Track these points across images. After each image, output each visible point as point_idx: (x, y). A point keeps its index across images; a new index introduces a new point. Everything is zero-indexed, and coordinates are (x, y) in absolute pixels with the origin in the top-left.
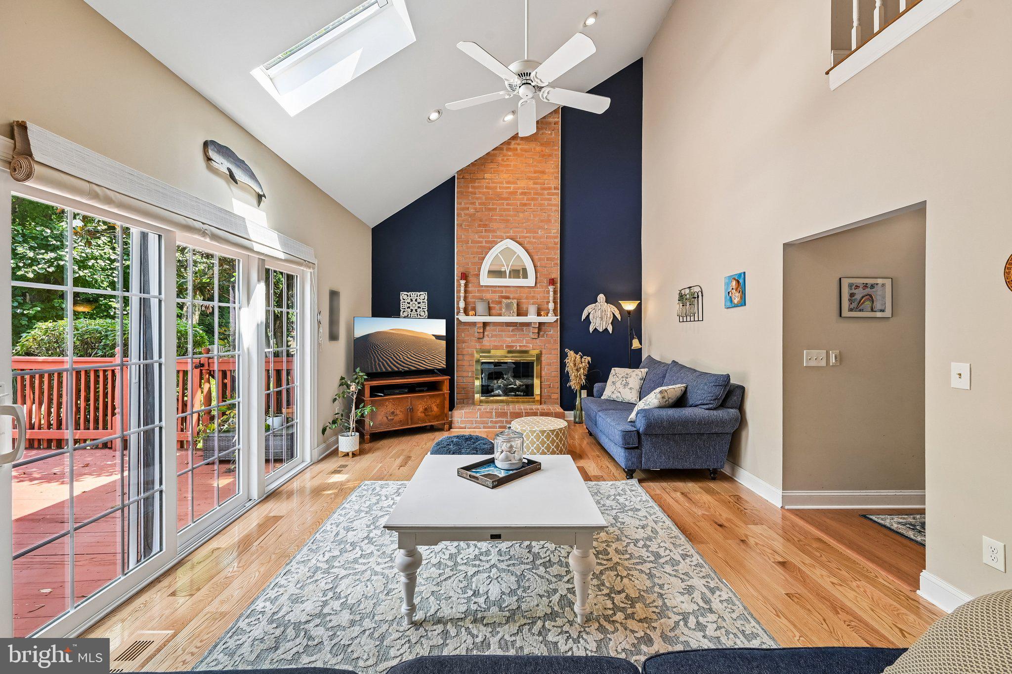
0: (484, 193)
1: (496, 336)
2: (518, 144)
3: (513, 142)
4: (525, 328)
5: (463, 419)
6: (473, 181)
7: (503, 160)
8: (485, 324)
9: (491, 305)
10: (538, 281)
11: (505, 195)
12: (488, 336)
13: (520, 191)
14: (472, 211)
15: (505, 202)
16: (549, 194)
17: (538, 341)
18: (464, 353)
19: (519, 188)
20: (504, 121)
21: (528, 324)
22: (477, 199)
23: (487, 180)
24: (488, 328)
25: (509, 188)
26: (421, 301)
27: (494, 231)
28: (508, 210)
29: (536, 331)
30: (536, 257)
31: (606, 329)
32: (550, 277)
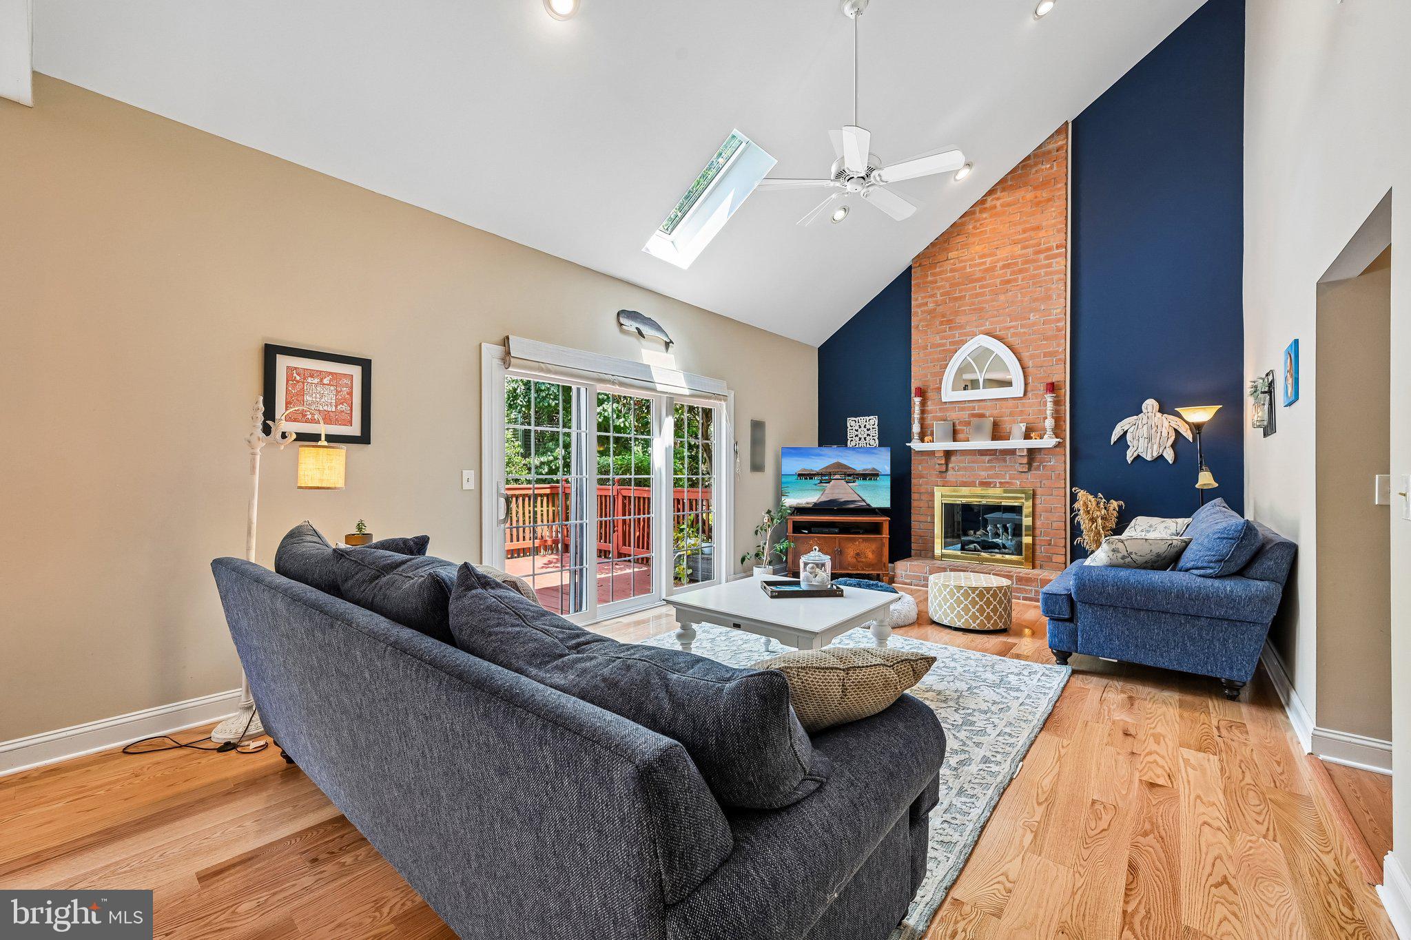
0: (947, 280)
1: (965, 469)
2: (998, 199)
3: (989, 199)
4: (1008, 457)
5: (908, 573)
6: (933, 265)
7: (975, 228)
8: (948, 454)
9: (958, 427)
10: (1029, 389)
11: (978, 275)
12: (953, 468)
13: (1000, 264)
14: (931, 306)
15: (978, 284)
16: (1047, 258)
17: (1029, 475)
18: (923, 491)
19: (998, 261)
20: (956, 180)
21: (1012, 452)
22: (938, 288)
23: (952, 261)
24: (953, 458)
25: (984, 263)
26: (871, 427)
27: (961, 327)
28: (983, 294)
29: (1025, 460)
30: (1025, 355)
31: (1161, 457)
32: (1050, 381)
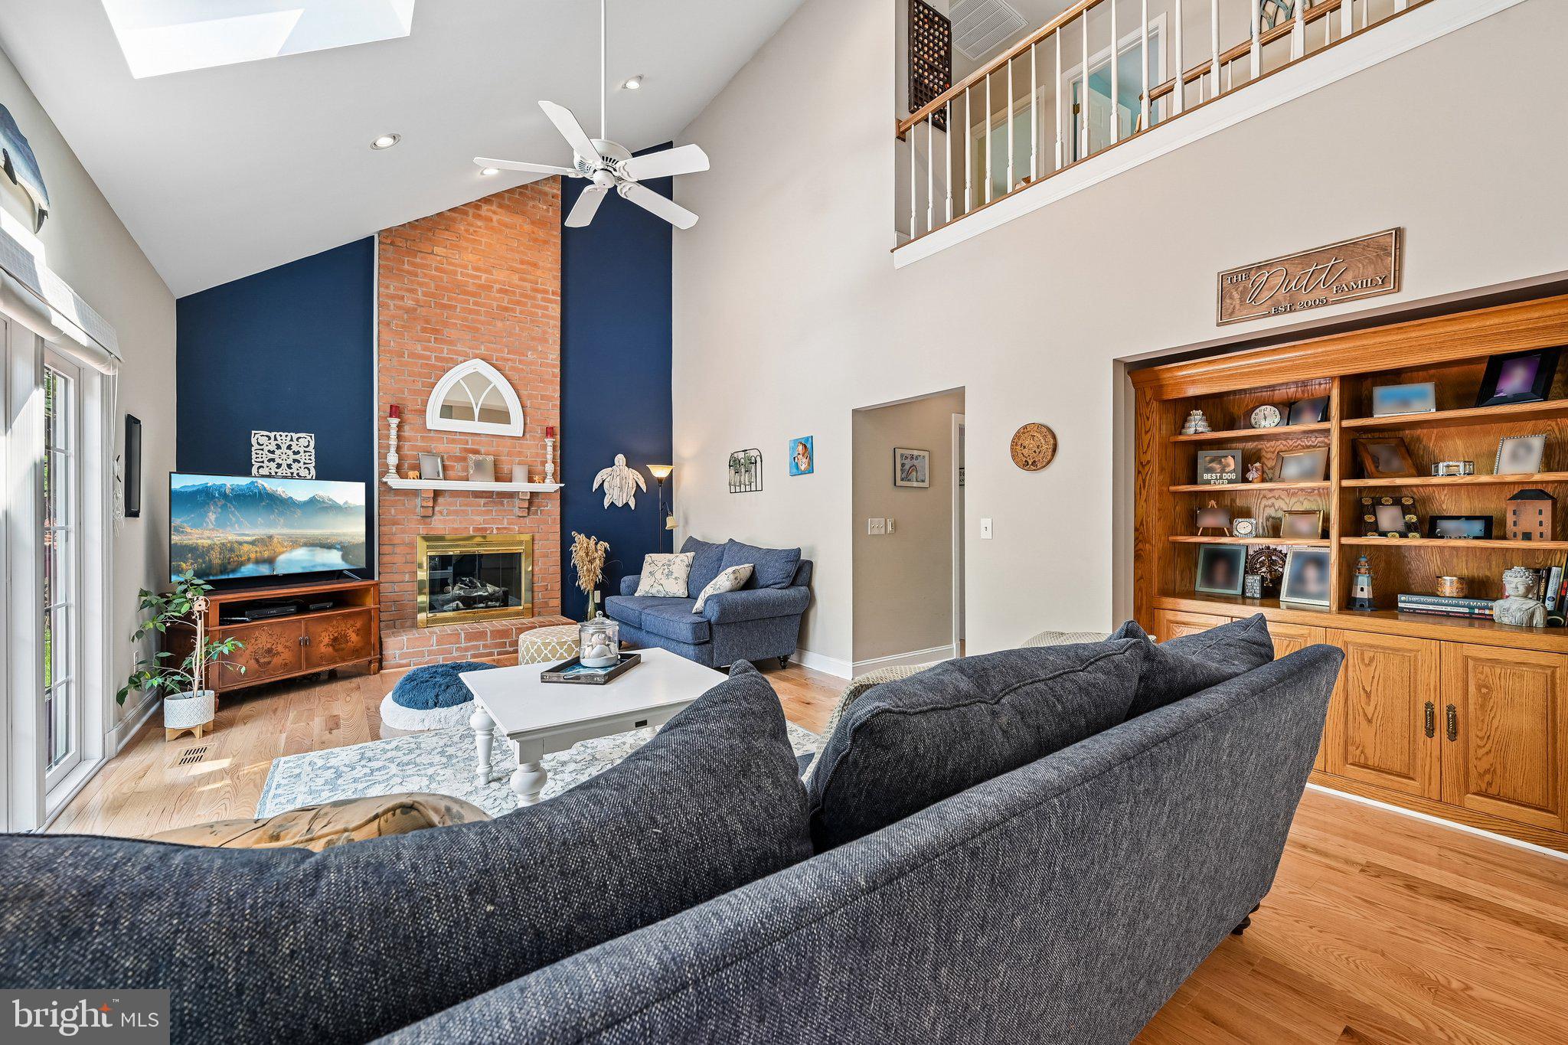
0: (432, 278)
1: (456, 512)
2: (494, 213)
3: (485, 207)
4: (505, 501)
5: (405, 650)
6: (413, 253)
7: (467, 231)
8: (437, 494)
9: (447, 463)
10: (527, 430)
11: (471, 288)
12: (441, 512)
13: (497, 286)
14: (410, 303)
15: (472, 299)
16: (544, 300)
17: (527, 520)
18: (396, 542)
19: (496, 281)
21: (511, 495)
22: (421, 284)
23: (438, 258)
24: (441, 500)
25: (479, 278)
26: (302, 450)
27: (452, 343)
28: (477, 312)
29: (526, 505)
30: (523, 392)
31: (627, 504)
32: (546, 424)
